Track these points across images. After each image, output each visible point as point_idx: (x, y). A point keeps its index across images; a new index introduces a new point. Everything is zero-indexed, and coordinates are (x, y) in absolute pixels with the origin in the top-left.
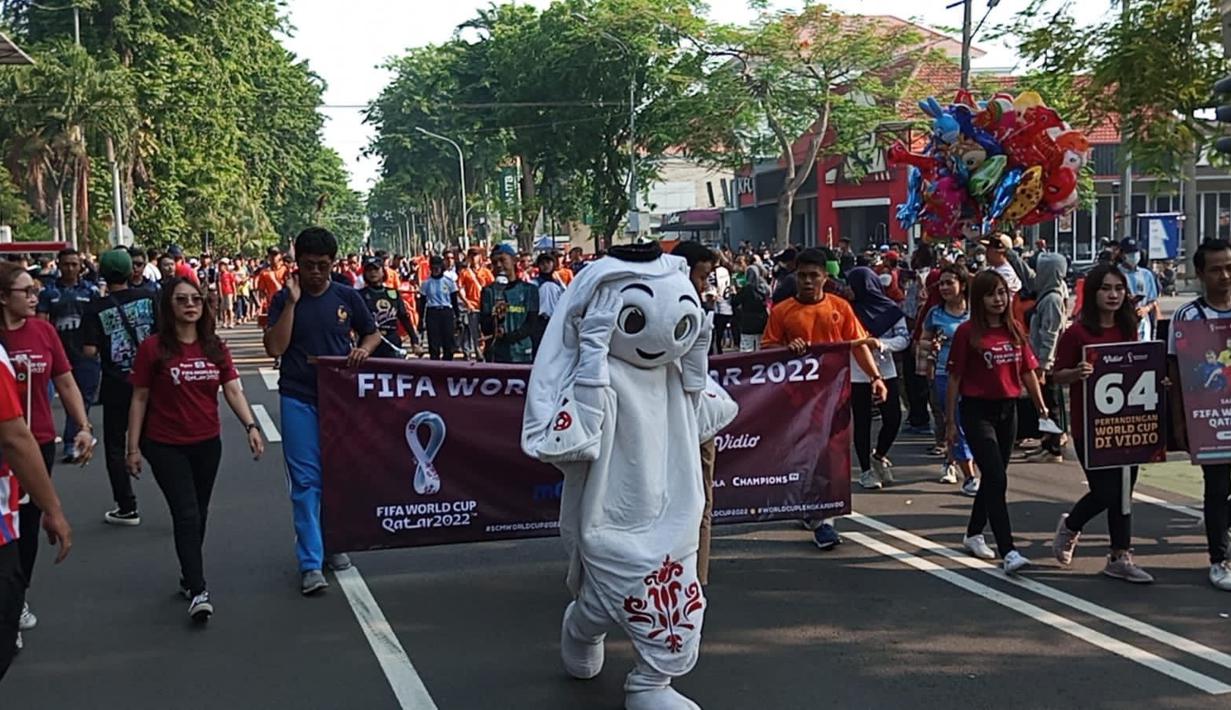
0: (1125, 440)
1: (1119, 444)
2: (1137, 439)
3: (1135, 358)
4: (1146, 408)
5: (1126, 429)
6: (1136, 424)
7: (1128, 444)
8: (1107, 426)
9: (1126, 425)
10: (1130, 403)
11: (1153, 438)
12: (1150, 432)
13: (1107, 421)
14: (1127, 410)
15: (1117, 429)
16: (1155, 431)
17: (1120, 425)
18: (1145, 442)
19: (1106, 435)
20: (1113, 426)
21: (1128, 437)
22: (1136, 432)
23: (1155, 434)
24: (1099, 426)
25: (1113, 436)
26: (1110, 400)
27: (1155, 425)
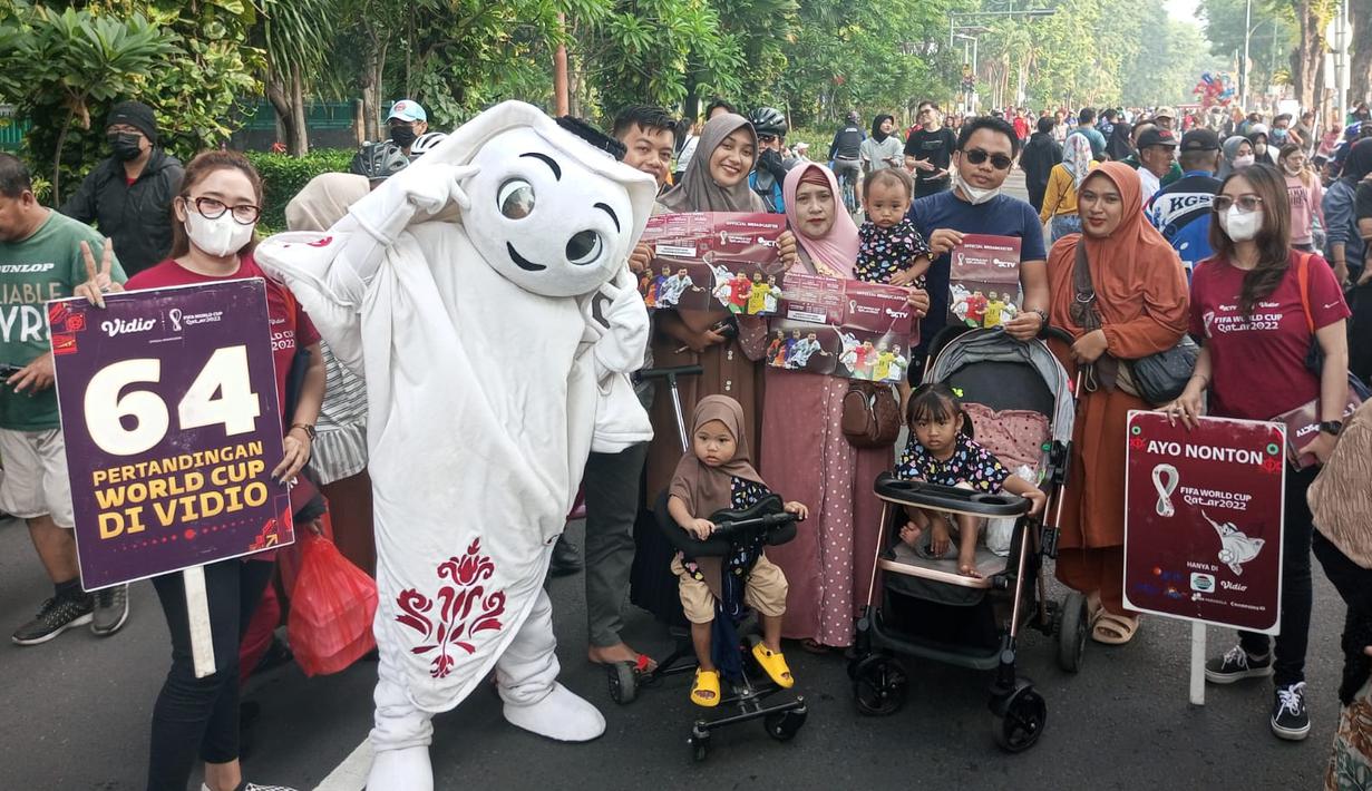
0: (180, 510)
1: (166, 520)
2: (212, 503)
3: (190, 320)
4: (230, 431)
5: (181, 484)
6: (206, 470)
7: (190, 516)
8: (129, 482)
9: (180, 476)
10: (185, 424)
11: (256, 494)
12: (247, 481)
13: (128, 471)
14: (176, 441)
15: (157, 488)
16: (260, 477)
17: (165, 477)
18: (235, 506)
19: (128, 504)
20: (145, 481)
21: (188, 501)
22: (208, 486)
23: (262, 488)
24: (105, 486)
25: (147, 504)
26: (129, 422)
27: (257, 466)
